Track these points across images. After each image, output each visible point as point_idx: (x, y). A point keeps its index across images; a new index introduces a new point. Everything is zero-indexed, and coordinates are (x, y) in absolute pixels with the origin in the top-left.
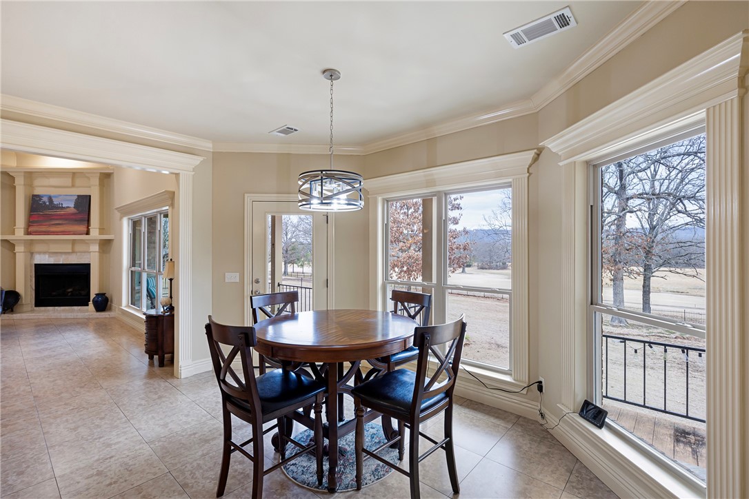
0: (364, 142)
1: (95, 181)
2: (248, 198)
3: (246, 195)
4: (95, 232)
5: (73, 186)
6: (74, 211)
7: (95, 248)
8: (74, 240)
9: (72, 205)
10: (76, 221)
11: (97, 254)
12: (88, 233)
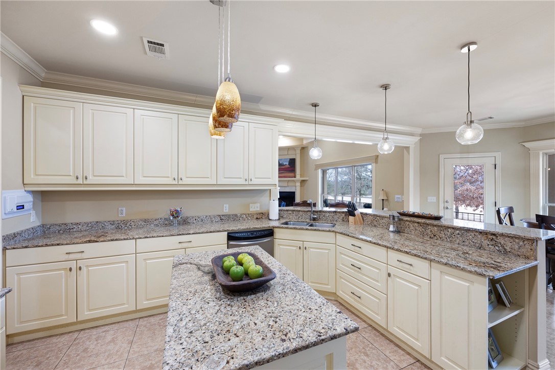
0: (525, 120)
1: (298, 152)
2: (442, 157)
3: (440, 155)
4: (298, 177)
5: (288, 154)
6: (289, 166)
7: (298, 184)
8: (289, 180)
9: (287, 164)
10: (290, 171)
11: (299, 187)
12: (295, 177)
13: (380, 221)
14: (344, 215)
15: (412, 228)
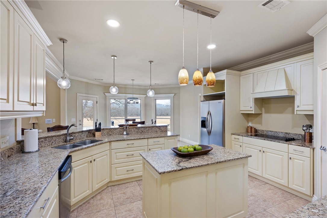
13: (114, 131)
14: (87, 133)
15: (133, 131)
